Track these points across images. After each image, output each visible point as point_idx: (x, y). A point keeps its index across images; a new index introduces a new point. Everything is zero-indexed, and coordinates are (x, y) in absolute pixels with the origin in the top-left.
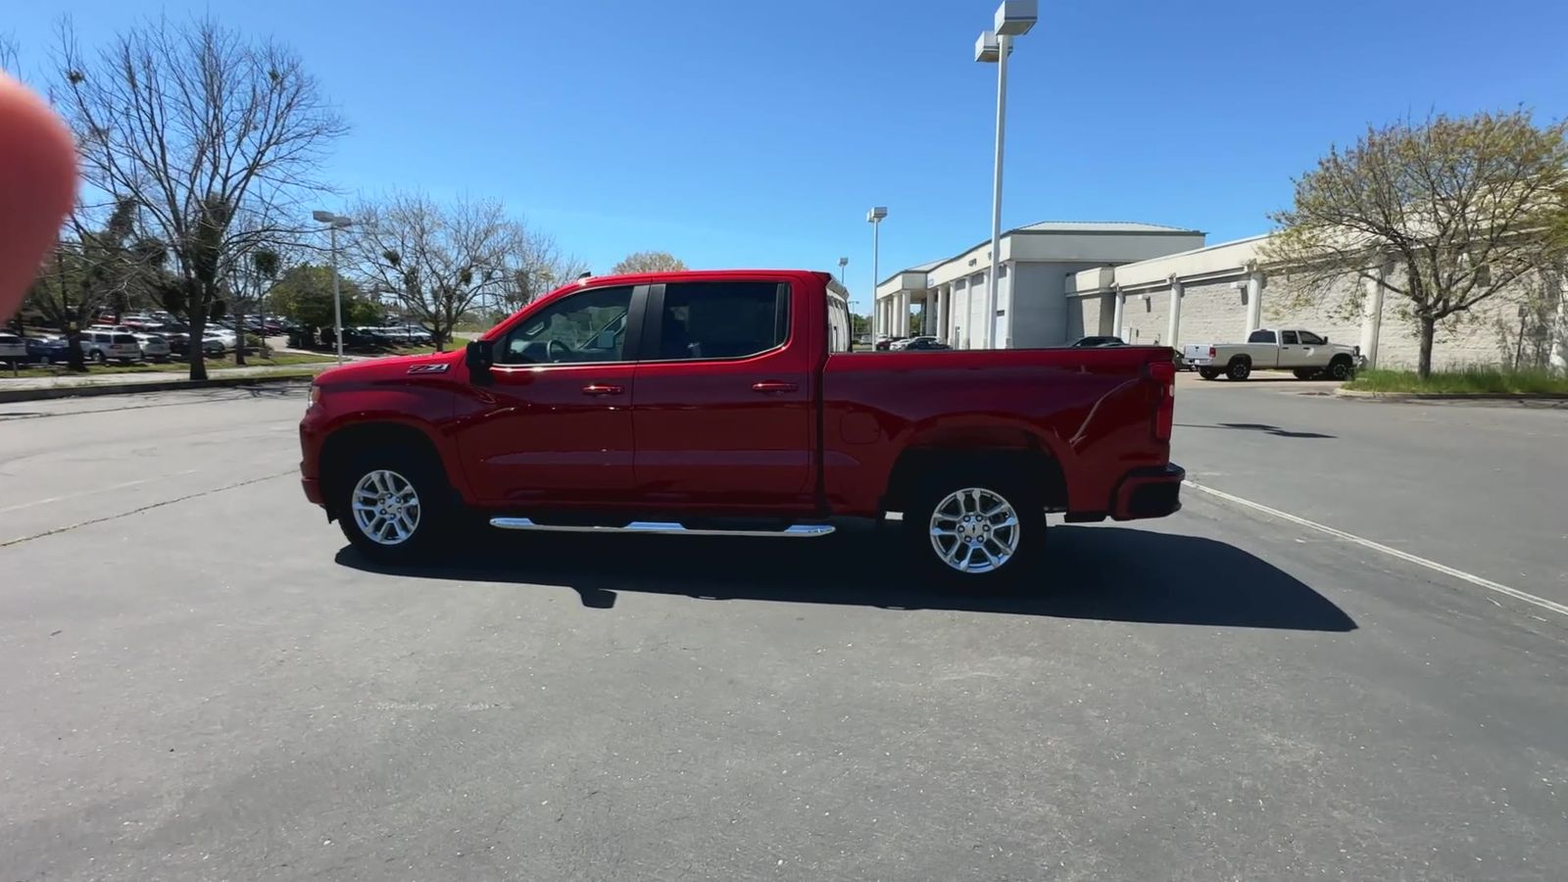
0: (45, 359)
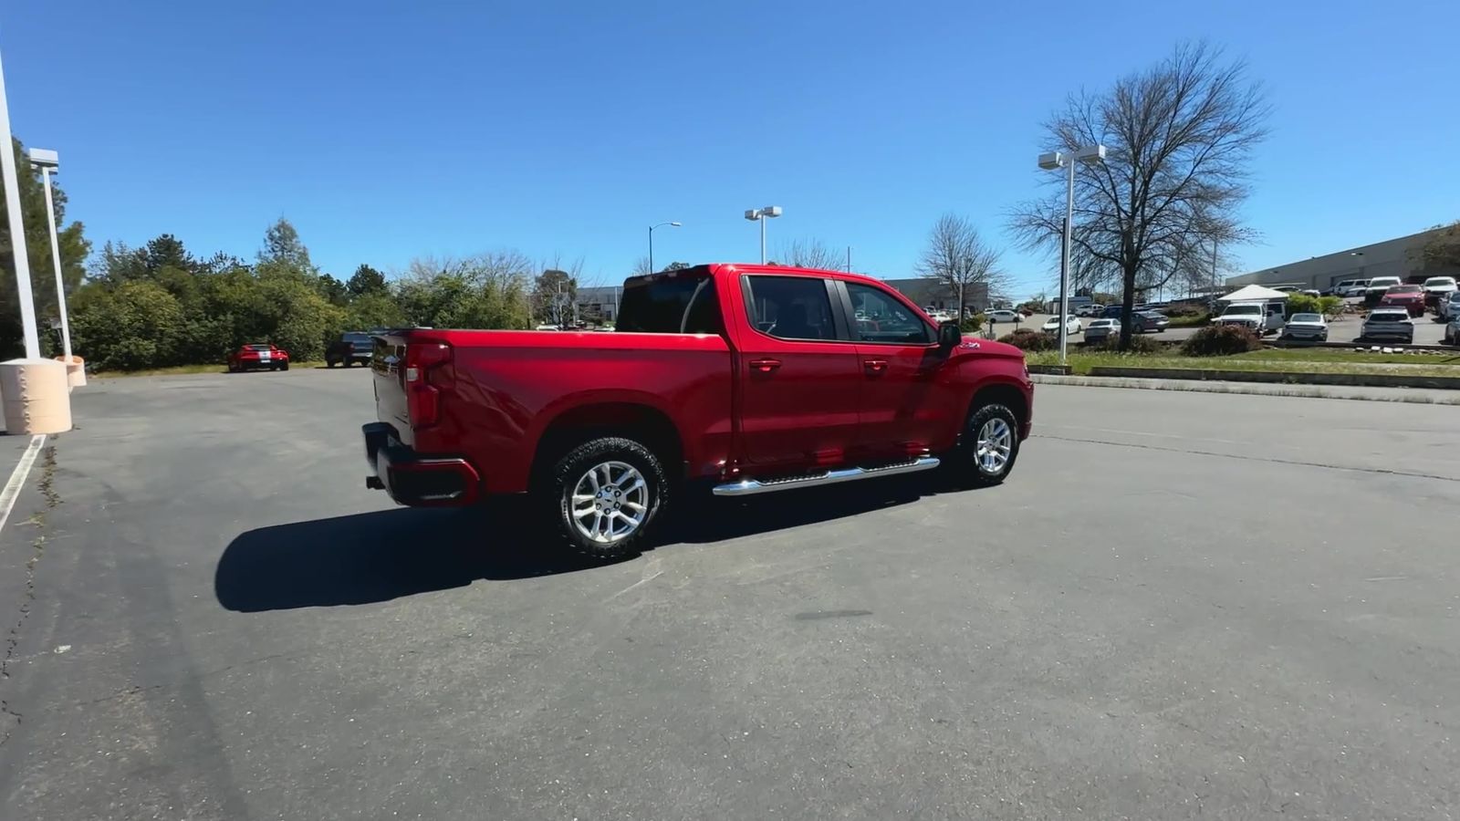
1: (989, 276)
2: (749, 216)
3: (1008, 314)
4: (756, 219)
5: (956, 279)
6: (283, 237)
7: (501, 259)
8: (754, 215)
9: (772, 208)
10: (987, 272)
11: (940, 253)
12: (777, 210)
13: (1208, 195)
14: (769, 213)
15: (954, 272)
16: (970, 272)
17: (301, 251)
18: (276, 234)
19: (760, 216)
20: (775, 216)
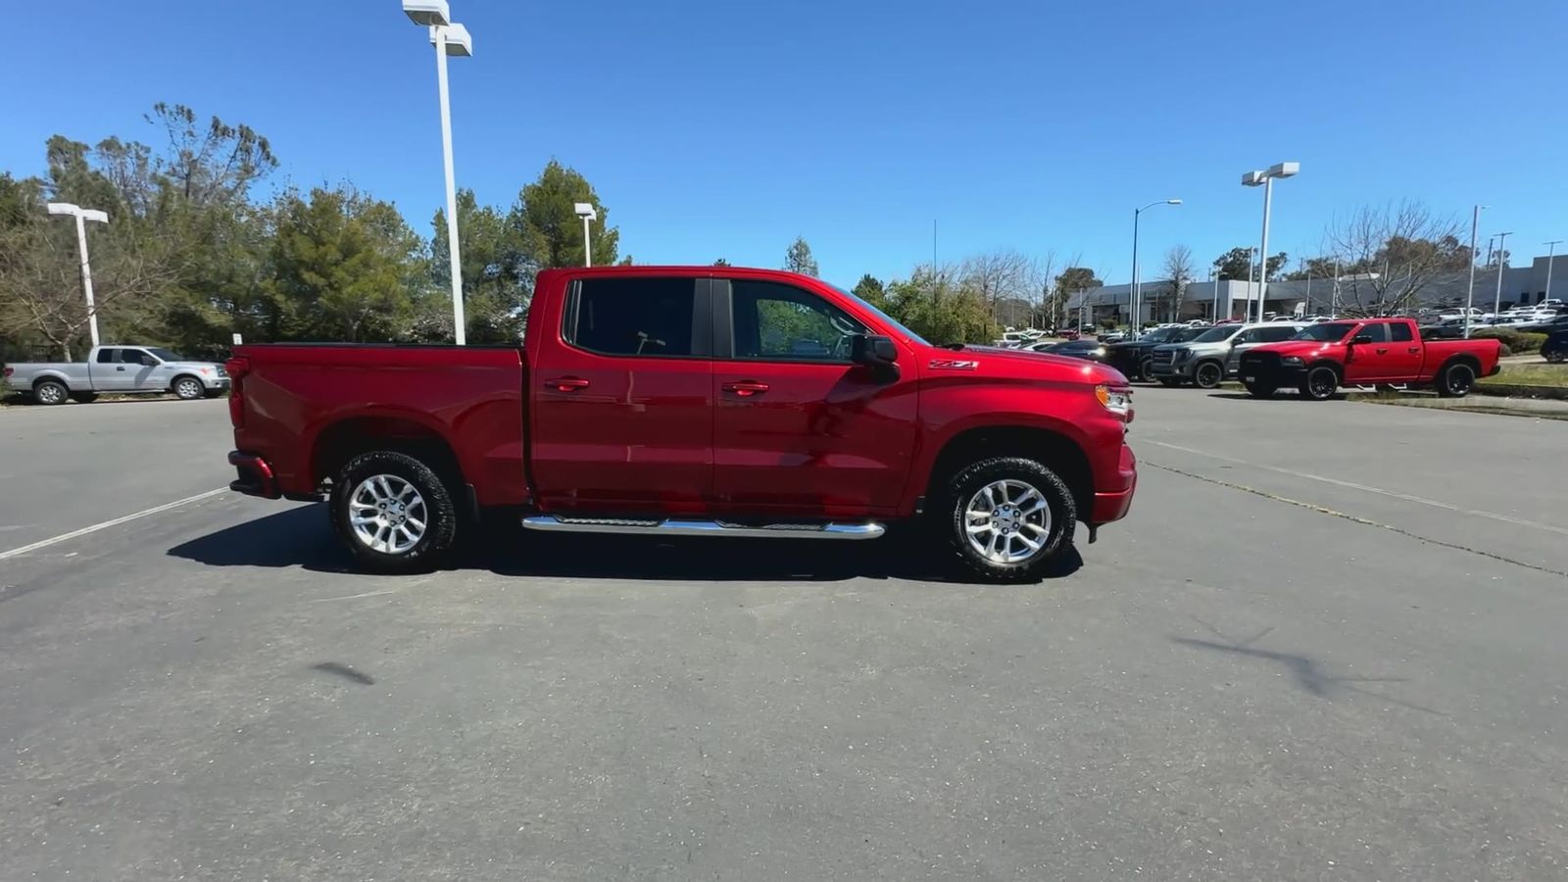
2: (1248, 181)
4: (1259, 183)
6: (799, 252)
7: (995, 260)
8: (1256, 178)
9: (1282, 166)
12: (1289, 167)
14: (1277, 173)
17: (812, 265)
18: (795, 252)
19: (1264, 180)
20: (1287, 175)
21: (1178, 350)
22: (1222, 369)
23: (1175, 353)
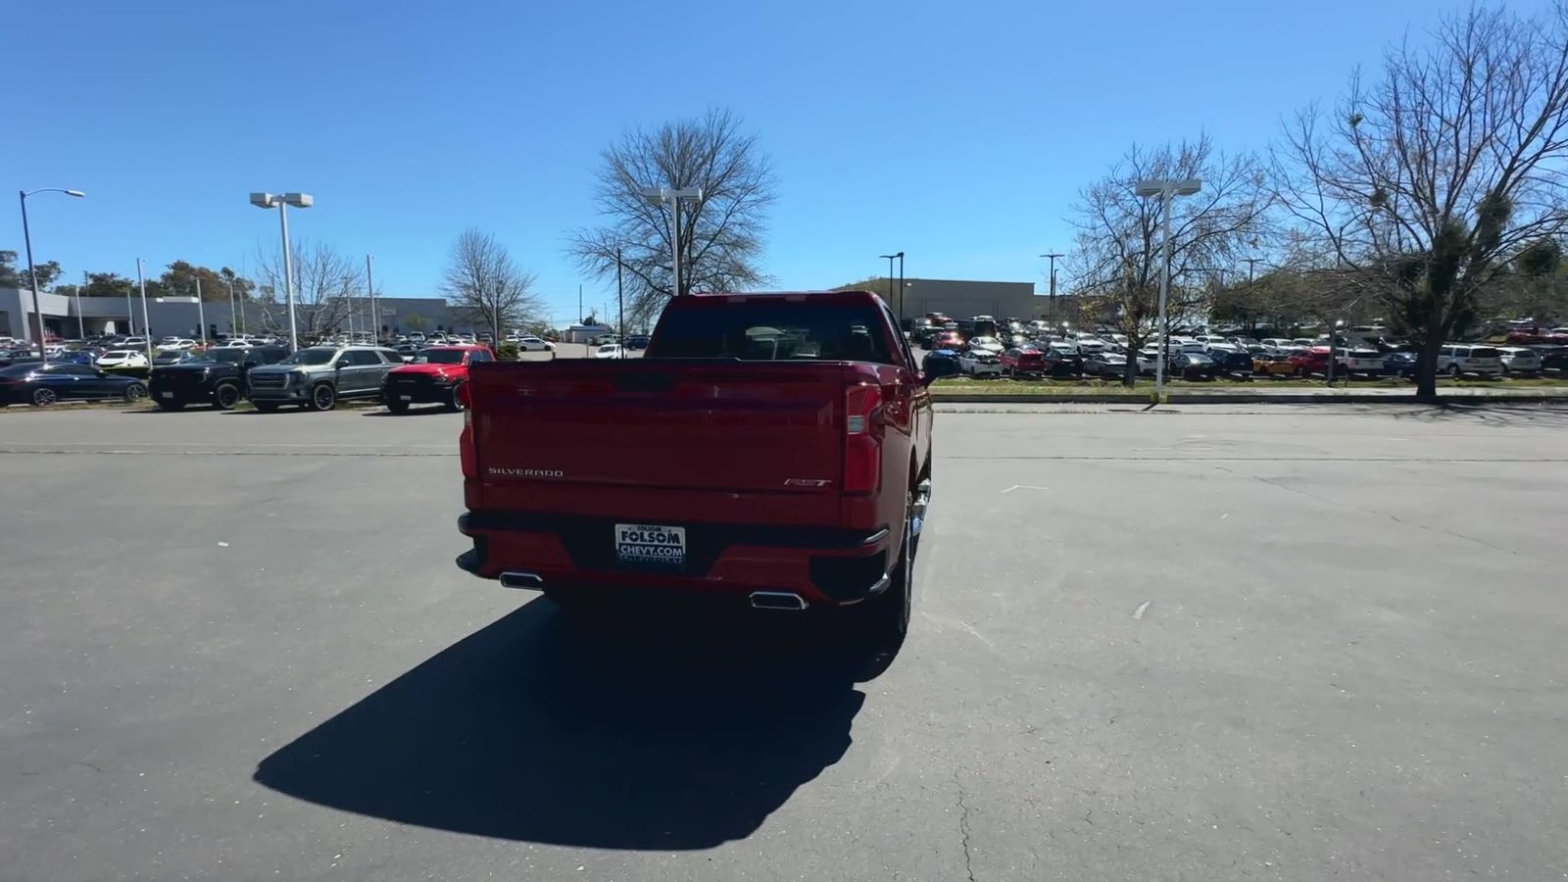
0: (1400, 372)
1: (523, 301)
2: (258, 201)
3: (538, 341)
4: (270, 206)
5: (485, 300)
8: (268, 200)
9: (299, 196)
10: (520, 297)
11: (467, 271)
12: (306, 199)
13: (738, 244)
14: (294, 201)
15: (483, 294)
16: (502, 295)
19: (275, 204)
20: (305, 206)
21: (291, 373)
22: (333, 388)
23: (288, 377)
